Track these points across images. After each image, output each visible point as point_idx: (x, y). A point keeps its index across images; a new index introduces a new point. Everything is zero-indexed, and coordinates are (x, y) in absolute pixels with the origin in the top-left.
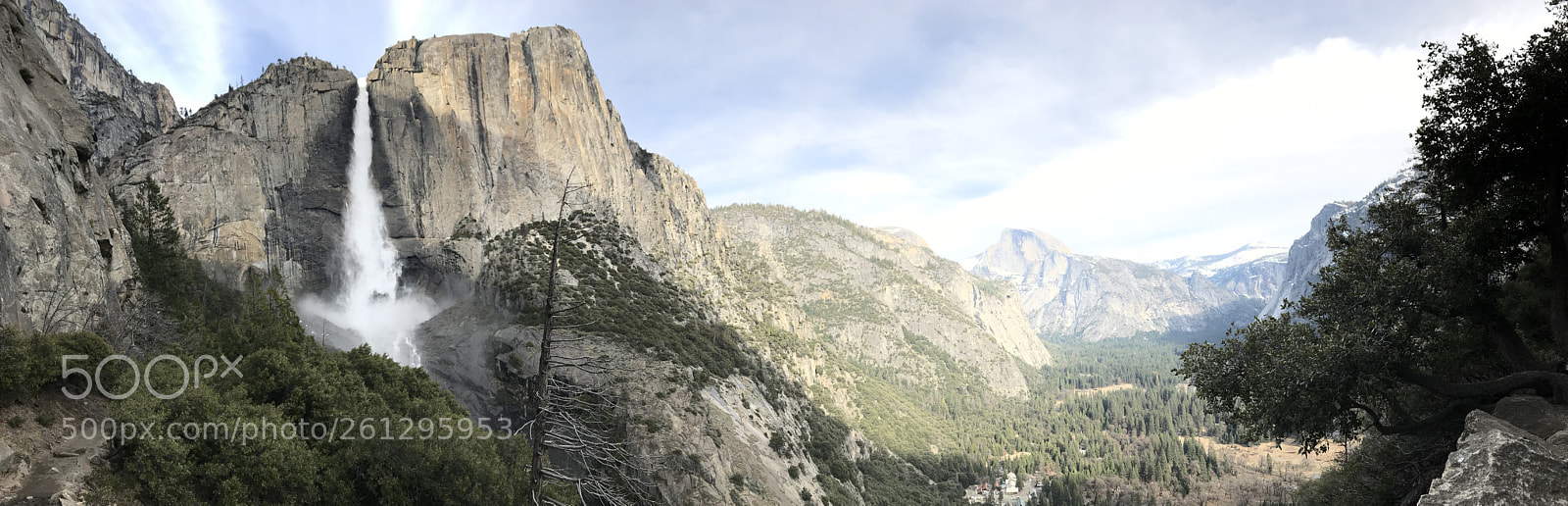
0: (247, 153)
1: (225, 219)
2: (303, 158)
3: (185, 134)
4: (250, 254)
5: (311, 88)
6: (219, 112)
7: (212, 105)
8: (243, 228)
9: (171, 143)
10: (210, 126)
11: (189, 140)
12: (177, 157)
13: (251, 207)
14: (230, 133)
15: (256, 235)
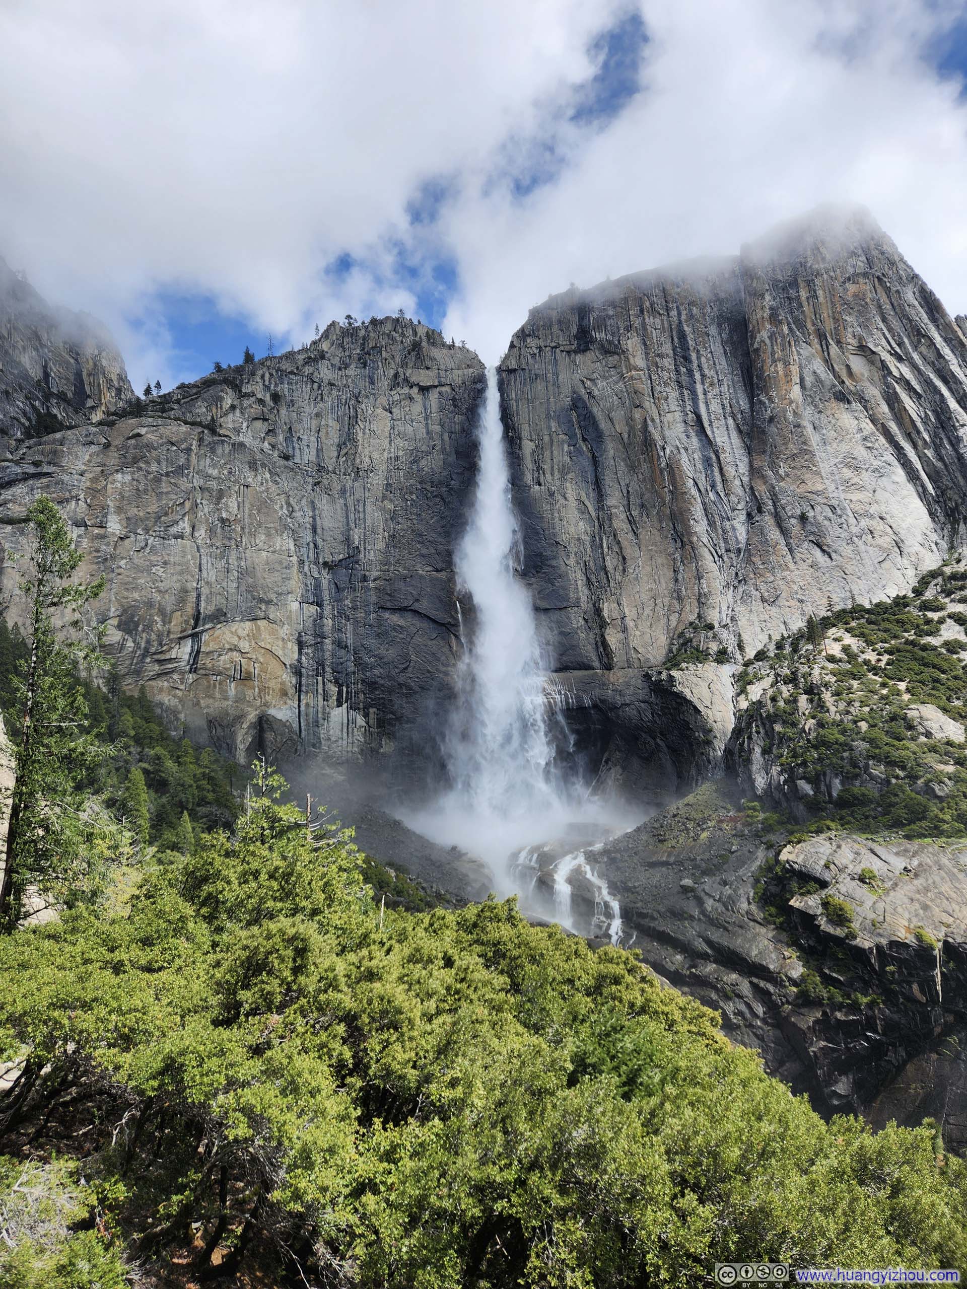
0: (273, 488)
1: (219, 617)
2: (383, 509)
3: (143, 431)
4: (263, 690)
5: (406, 380)
6: (221, 399)
7: (207, 383)
8: (254, 637)
9: (107, 446)
10: (200, 424)
11: (150, 446)
12: (119, 476)
13: (273, 596)
14: (242, 445)
15: (280, 653)
